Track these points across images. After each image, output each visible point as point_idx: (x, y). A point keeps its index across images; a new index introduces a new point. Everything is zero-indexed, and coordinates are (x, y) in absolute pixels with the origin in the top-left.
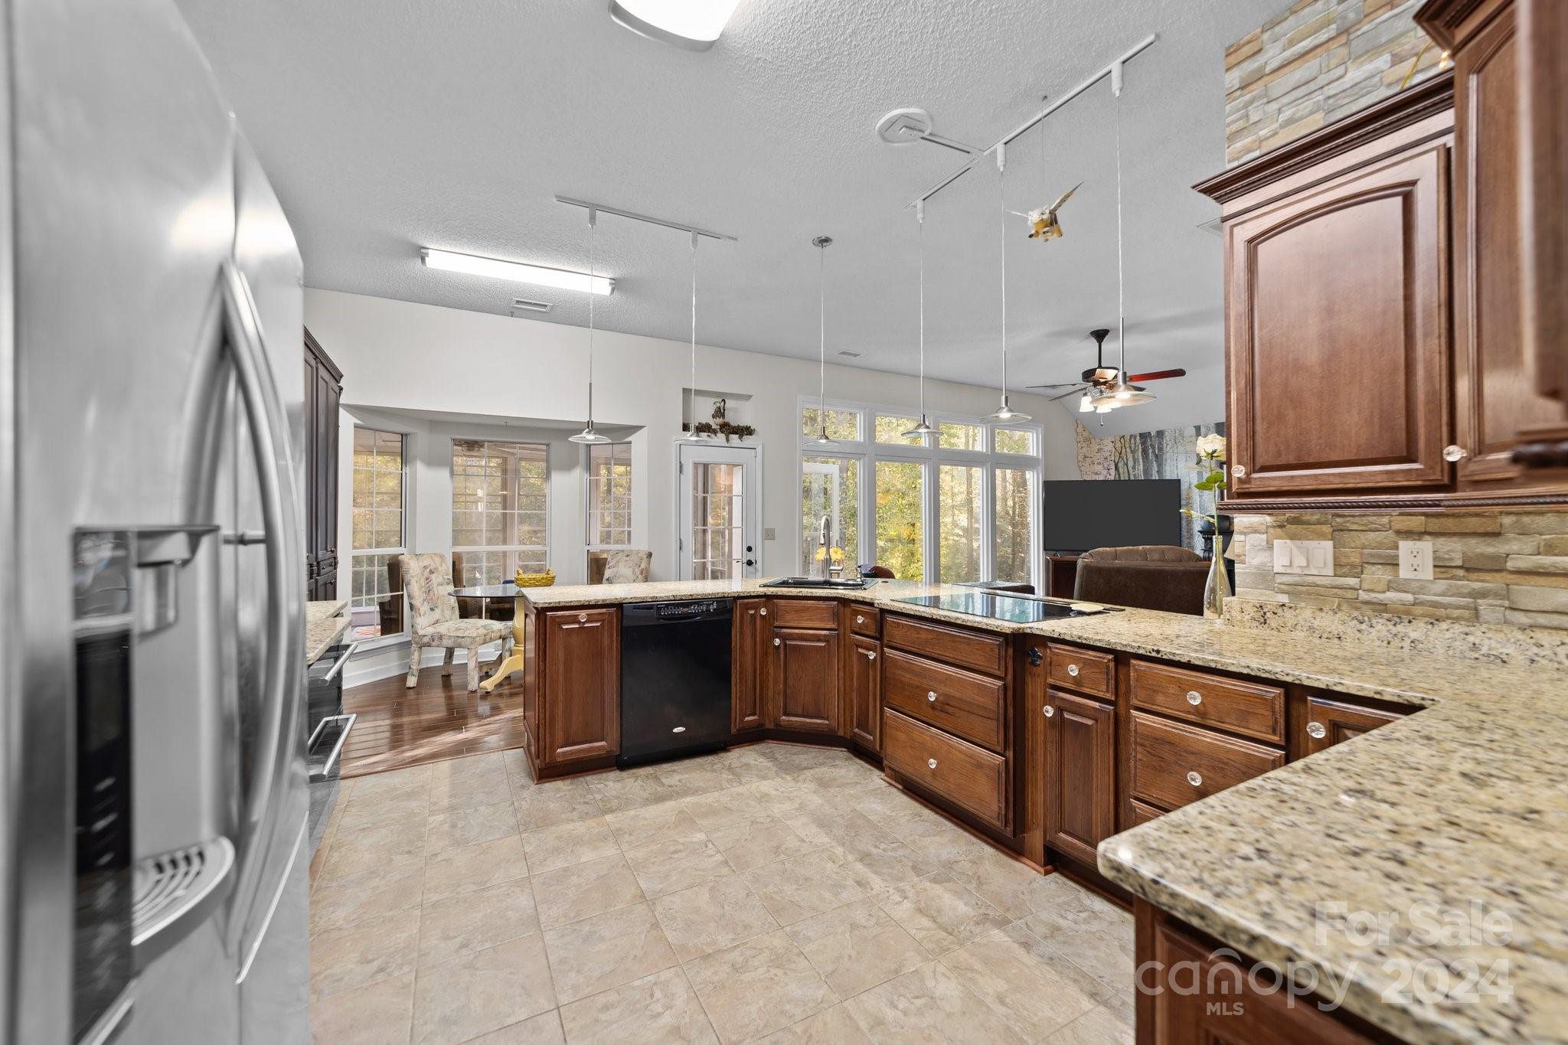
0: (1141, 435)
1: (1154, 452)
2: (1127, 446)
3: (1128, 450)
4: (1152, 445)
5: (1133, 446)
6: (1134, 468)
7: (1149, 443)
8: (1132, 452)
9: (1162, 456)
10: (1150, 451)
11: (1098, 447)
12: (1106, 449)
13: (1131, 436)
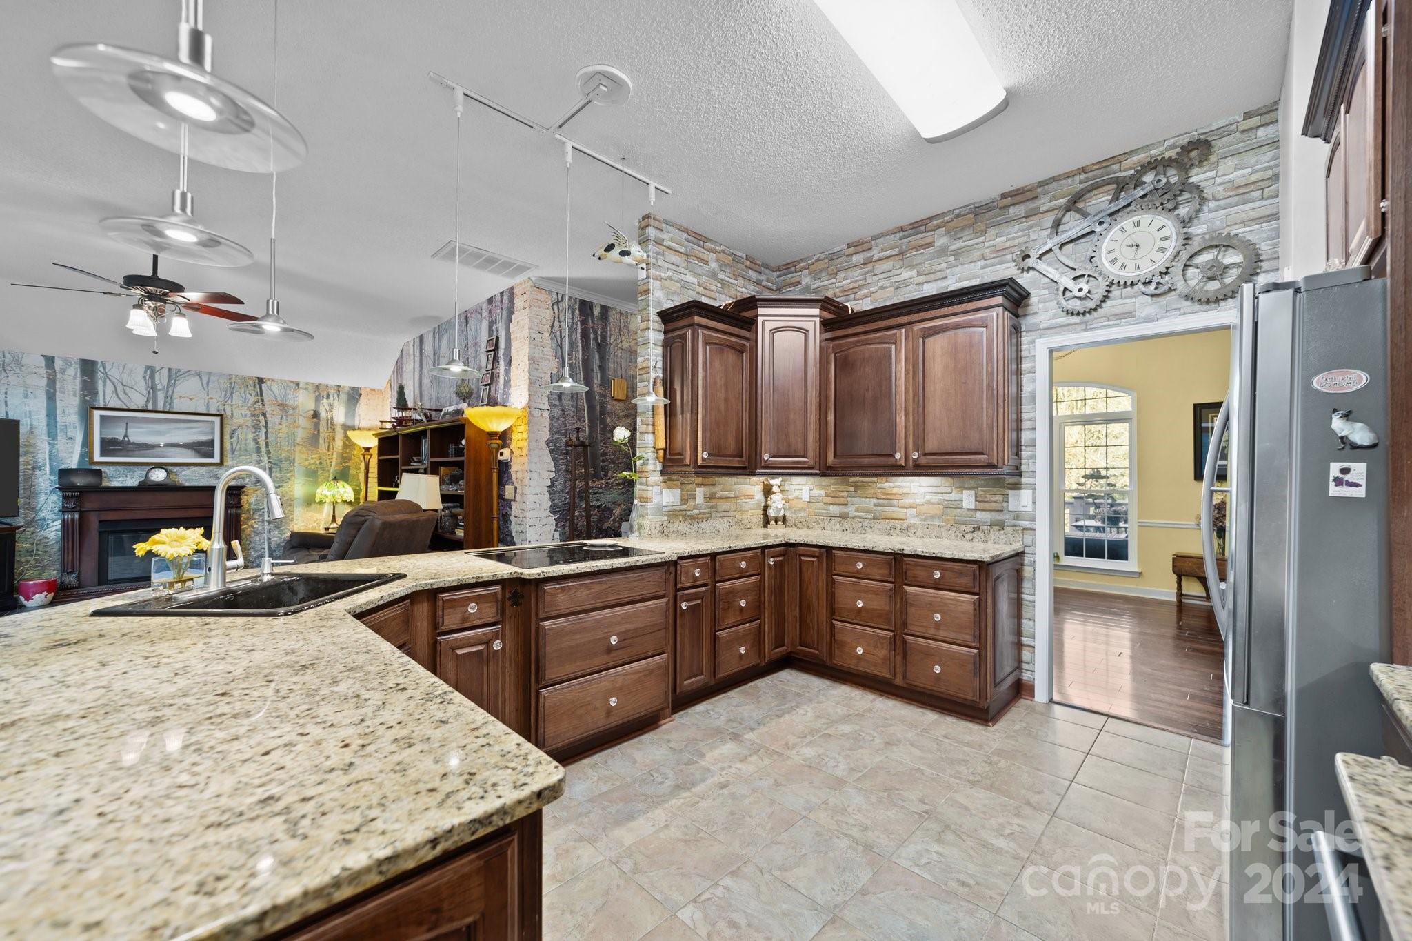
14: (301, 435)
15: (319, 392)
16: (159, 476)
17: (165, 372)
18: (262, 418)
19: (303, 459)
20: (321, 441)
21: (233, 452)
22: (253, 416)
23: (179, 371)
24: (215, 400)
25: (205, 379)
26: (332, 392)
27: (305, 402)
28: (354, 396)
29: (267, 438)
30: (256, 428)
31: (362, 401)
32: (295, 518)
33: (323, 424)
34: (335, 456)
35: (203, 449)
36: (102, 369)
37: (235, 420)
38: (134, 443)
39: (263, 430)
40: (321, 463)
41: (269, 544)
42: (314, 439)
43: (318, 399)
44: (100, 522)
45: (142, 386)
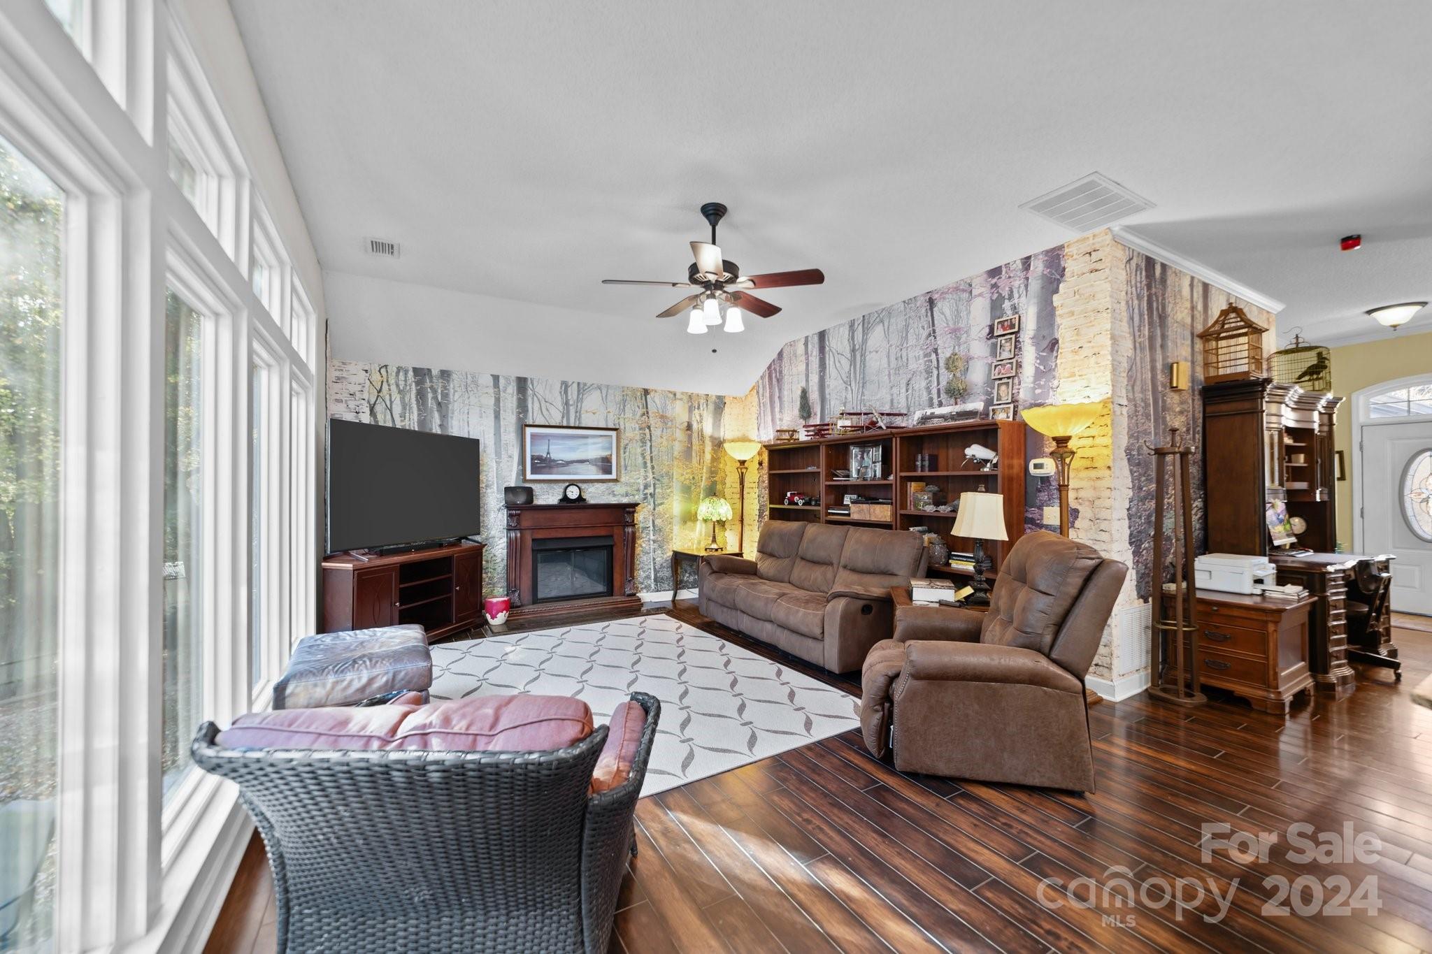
0: (416, 370)
1: (435, 398)
2: (392, 381)
3: (393, 388)
4: (431, 387)
5: (402, 384)
6: (403, 416)
7: (428, 384)
8: (400, 392)
9: (447, 405)
10: (430, 395)
11: (338, 374)
12: (353, 379)
13: (399, 369)
14: (678, 448)
15: (692, 402)
16: (573, 493)
17: (575, 386)
18: (647, 431)
19: (680, 474)
20: (694, 454)
21: (626, 467)
22: (640, 429)
23: (585, 385)
24: (612, 414)
25: (604, 392)
26: (702, 401)
27: (679, 412)
28: (719, 405)
29: (651, 453)
30: (643, 442)
31: (727, 410)
32: (674, 537)
33: (695, 435)
34: (704, 470)
35: (605, 465)
36: (531, 386)
37: (627, 435)
38: (554, 461)
39: (649, 444)
40: (694, 478)
41: (655, 563)
42: (688, 452)
43: (691, 410)
44: (533, 540)
45: (558, 402)
